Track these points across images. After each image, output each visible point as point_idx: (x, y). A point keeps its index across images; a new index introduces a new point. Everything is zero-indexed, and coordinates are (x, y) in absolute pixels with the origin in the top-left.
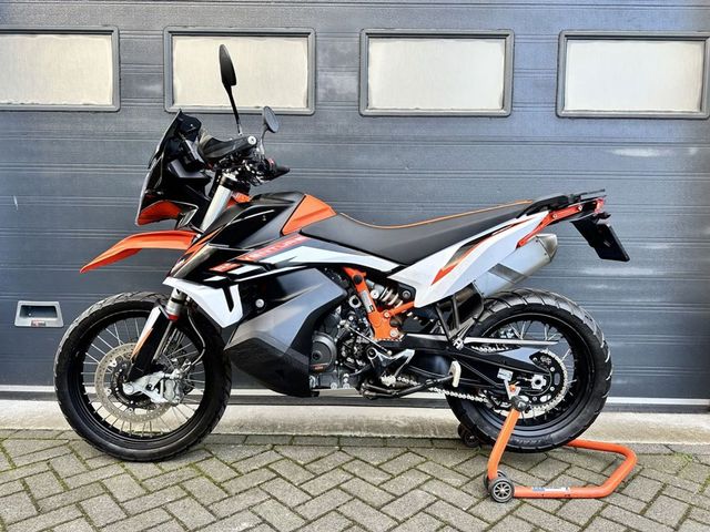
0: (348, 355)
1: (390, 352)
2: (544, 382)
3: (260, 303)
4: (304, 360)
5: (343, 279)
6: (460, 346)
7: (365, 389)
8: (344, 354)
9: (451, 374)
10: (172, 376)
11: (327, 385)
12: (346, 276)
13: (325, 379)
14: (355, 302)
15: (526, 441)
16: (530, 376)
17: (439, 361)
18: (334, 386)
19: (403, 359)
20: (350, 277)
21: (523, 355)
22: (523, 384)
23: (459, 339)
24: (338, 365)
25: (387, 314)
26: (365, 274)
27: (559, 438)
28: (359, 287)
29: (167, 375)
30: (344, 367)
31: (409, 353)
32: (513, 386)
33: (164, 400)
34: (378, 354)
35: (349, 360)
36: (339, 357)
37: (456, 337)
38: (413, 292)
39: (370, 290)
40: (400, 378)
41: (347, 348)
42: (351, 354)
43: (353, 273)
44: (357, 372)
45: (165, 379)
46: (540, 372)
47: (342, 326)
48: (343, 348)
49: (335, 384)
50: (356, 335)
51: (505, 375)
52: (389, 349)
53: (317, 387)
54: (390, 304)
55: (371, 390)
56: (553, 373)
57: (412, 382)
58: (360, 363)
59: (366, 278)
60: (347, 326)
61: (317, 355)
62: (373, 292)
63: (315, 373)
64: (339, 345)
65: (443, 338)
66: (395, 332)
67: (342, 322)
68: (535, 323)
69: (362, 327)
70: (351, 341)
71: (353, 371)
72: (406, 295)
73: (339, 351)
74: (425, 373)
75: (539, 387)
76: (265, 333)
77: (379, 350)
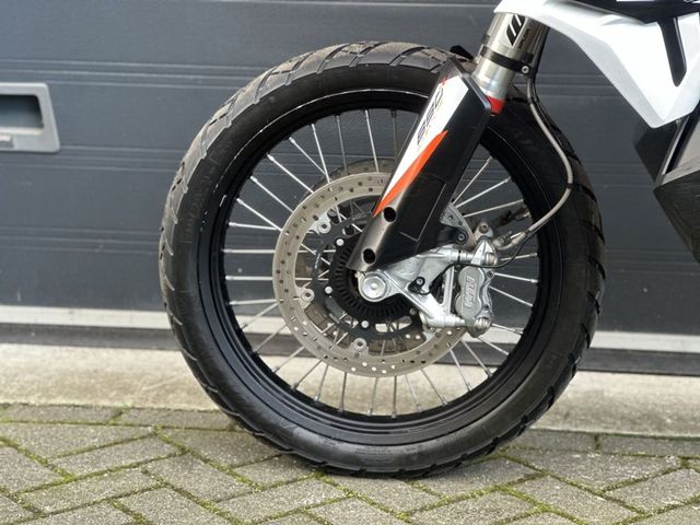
10: (477, 257)
29: (464, 255)
33: (453, 320)
45: (459, 265)
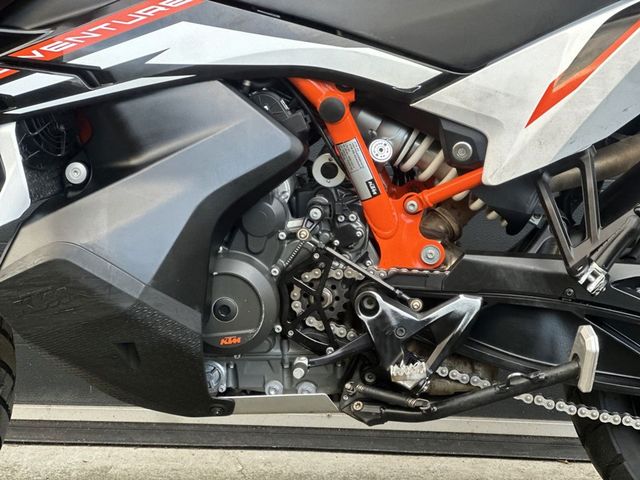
0: (309, 310)
1: (417, 303)
3: (77, 172)
4: (188, 319)
5: (293, 109)
6: (596, 285)
7: (355, 397)
8: (297, 307)
9: (576, 357)
11: (257, 386)
12: (299, 102)
13: (251, 371)
14: (328, 171)
17: (551, 327)
18: (275, 389)
19: (451, 321)
20: (312, 106)
23: (595, 266)
24: (283, 335)
25: (412, 205)
26: (351, 96)
28: (336, 131)
30: (298, 338)
31: (467, 305)
34: (385, 306)
35: (312, 321)
36: (285, 314)
37: (588, 261)
38: (480, 143)
39: (367, 139)
40: (442, 371)
41: (305, 294)
42: (315, 308)
43: (320, 93)
44: (331, 353)
47: (292, 236)
48: (296, 293)
49: (276, 385)
50: (328, 258)
52: (414, 294)
53: (229, 392)
54: (425, 175)
55: (369, 400)
57: (477, 381)
58: (339, 330)
59: (355, 106)
60: (304, 233)
61: (226, 309)
62: (375, 145)
63: (224, 354)
64: (284, 284)
65: (558, 267)
66: (432, 253)
67: (292, 224)
69: (347, 238)
70: (317, 273)
71: (320, 351)
72: (462, 151)
73: (284, 300)
74: (509, 357)
76: (85, 248)
77: (389, 296)
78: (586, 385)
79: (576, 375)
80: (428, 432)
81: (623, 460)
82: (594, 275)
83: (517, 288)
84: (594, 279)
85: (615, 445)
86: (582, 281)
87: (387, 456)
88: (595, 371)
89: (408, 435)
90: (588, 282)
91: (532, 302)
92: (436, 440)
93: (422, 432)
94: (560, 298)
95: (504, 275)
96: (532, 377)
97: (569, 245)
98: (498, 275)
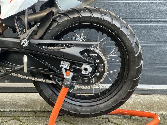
2: (90, 69)
6: (26, 45)
15: (83, 109)
16: (81, 65)
21: (75, 51)
22: (75, 71)
23: (25, 40)
27: (105, 107)
32: (69, 72)
46: (87, 63)
51: (65, 65)
56: (98, 64)
68: (92, 30)
75: (87, 73)
78: (26, 71)
79: (23, 68)
80: (16, 87)
81: (43, 90)
82: (25, 42)
83: (11, 46)
84: (25, 43)
85: (41, 86)
86: (22, 44)
87: (4, 94)
88: (27, 67)
89: (11, 88)
90: (24, 44)
91: (15, 50)
92: (18, 89)
93: (14, 87)
94: (22, 49)
95: (7, 43)
96: (13, 69)
97: (21, 34)
98: (6, 43)
